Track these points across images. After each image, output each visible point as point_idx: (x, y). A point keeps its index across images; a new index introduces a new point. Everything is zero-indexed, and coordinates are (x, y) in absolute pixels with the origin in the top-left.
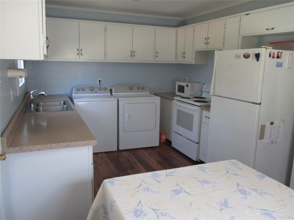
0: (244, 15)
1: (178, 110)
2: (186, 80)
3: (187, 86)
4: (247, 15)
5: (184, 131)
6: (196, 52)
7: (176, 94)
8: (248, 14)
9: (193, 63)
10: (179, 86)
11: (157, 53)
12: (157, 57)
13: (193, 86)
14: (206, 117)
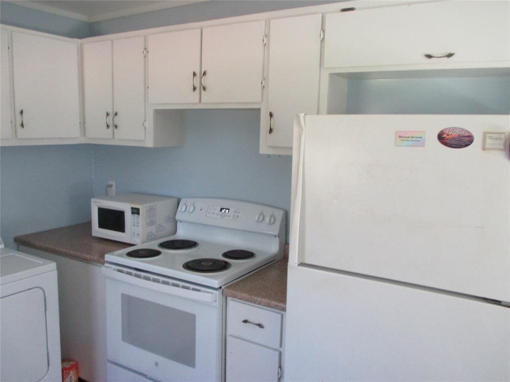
0: (335, 12)
1: (123, 295)
2: (111, 186)
3: (135, 211)
4: (344, 10)
5: (157, 364)
6: (157, 112)
7: (94, 234)
8: (352, 9)
9: (149, 143)
10: (102, 212)
11: (22, 112)
12: (22, 125)
13: (151, 209)
14: (245, 321)
